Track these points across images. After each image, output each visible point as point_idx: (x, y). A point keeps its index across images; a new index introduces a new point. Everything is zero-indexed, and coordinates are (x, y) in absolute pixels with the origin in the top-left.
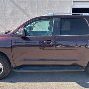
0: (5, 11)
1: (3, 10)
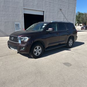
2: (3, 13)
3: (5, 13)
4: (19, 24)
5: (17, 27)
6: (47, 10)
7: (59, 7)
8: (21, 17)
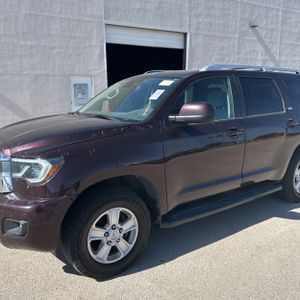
2: (29, 43)
3: (34, 43)
4: (86, 85)
5: (80, 96)
6: (197, 29)
7: (246, 16)
8: (96, 57)
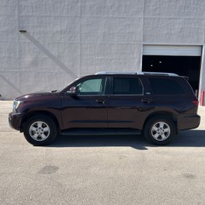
0: (20, 58)
1: (18, 56)
